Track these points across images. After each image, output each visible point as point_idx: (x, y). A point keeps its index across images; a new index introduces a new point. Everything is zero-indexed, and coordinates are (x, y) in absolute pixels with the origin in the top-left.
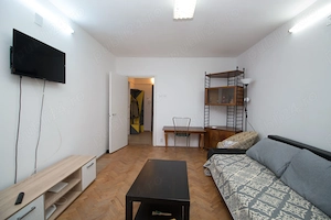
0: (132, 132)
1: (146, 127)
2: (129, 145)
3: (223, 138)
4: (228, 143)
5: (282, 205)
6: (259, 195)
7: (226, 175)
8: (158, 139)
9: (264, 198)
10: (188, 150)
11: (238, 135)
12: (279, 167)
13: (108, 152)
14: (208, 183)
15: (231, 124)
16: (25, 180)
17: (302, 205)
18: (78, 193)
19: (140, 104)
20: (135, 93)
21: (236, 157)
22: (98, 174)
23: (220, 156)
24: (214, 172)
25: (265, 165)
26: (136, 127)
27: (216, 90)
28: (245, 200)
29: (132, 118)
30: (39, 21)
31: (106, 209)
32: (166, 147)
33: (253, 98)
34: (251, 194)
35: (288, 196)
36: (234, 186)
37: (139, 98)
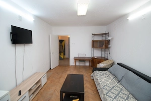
0: (60, 58)
1: (66, 56)
2: (60, 65)
3: (99, 62)
4: (101, 65)
5: (119, 94)
6: (111, 90)
7: (99, 81)
8: (72, 63)
9: (112, 91)
10: (85, 67)
11: (105, 61)
12: (120, 78)
13: (50, 69)
14: (92, 82)
15: (103, 56)
16: (20, 85)
17: (126, 93)
18: (40, 88)
19: (64, 46)
20: (61, 41)
21: (104, 72)
22: (47, 79)
23: (97, 72)
24: (95, 78)
25: (115, 76)
26: (62, 57)
27: (97, 41)
28: (105, 92)
29: (60, 52)
30: (20, 18)
31: (52, 94)
32: (75, 66)
33: (112, 45)
34: (108, 89)
35: (122, 90)
36: (102, 86)
37: (63, 43)
